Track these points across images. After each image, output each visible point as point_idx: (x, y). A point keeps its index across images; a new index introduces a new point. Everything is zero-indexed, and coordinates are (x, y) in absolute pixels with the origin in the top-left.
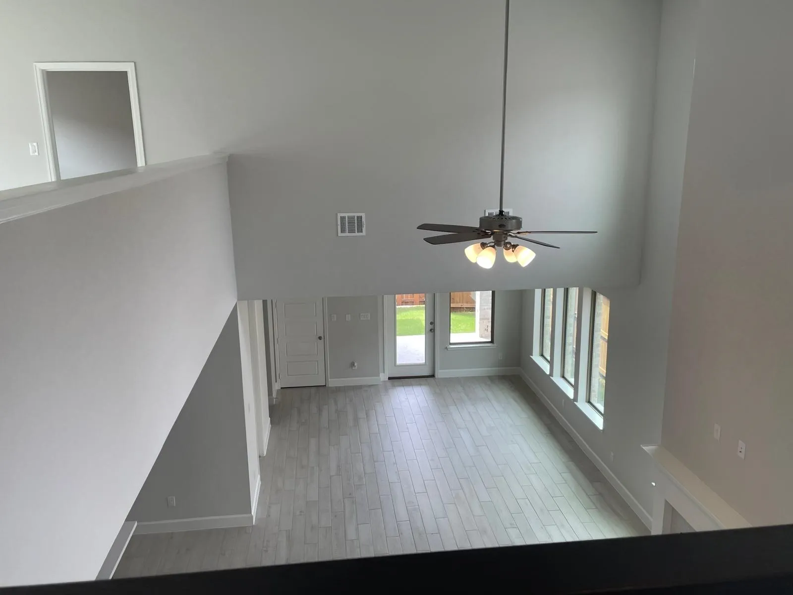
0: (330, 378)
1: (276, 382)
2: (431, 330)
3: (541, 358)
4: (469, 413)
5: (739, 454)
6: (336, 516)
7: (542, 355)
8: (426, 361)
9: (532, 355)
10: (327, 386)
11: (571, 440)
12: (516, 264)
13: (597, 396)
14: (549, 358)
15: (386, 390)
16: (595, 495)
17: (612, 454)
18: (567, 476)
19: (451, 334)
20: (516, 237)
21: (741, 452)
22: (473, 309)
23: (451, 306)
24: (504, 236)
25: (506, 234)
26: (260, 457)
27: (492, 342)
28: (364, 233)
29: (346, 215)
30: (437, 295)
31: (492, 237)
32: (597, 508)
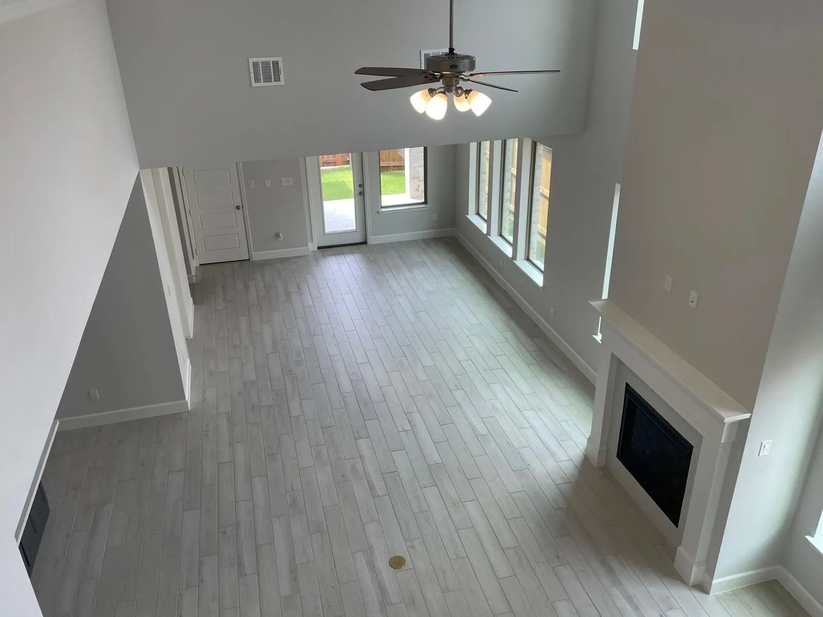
0: (255, 251)
1: (193, 258)
2: (360, 193)
3: (477, 217)
4: (406, 279)
5: (690, 303)
6: (277, 394)
7: (478, 214)
8: (356, 227)
9: (468, 215)
10: (251, 260)
11: (510, 299)
12: (470, 113)
13: (536, 253)
14: (486, 217)
15: (317, 260)
16: (535, 351)
17: (552, 310)
18: (508, 334)
19: (383, 197)
20: (469, 80)
21: (692, 302)
22: (401, 168)
23: (381, 165)
24: (455, 79)
25: (458, 77)
26: (186, 339)
27: (425, 202)
28: (282, 83)
29: (260, 60)
30: (365, 155)
31: (441, 80)
32: (538, 364)
